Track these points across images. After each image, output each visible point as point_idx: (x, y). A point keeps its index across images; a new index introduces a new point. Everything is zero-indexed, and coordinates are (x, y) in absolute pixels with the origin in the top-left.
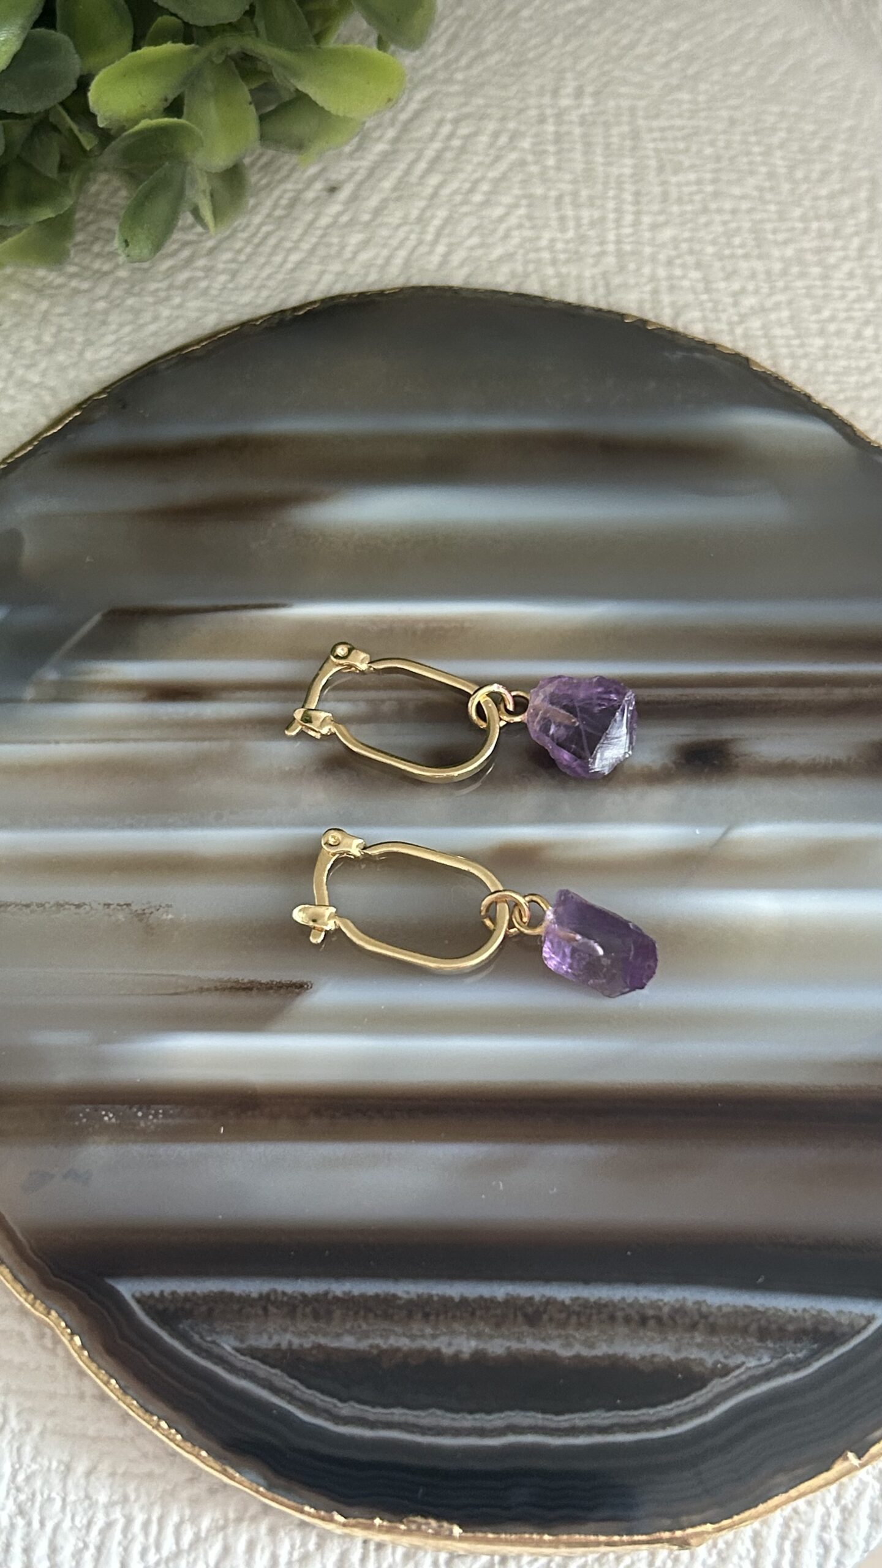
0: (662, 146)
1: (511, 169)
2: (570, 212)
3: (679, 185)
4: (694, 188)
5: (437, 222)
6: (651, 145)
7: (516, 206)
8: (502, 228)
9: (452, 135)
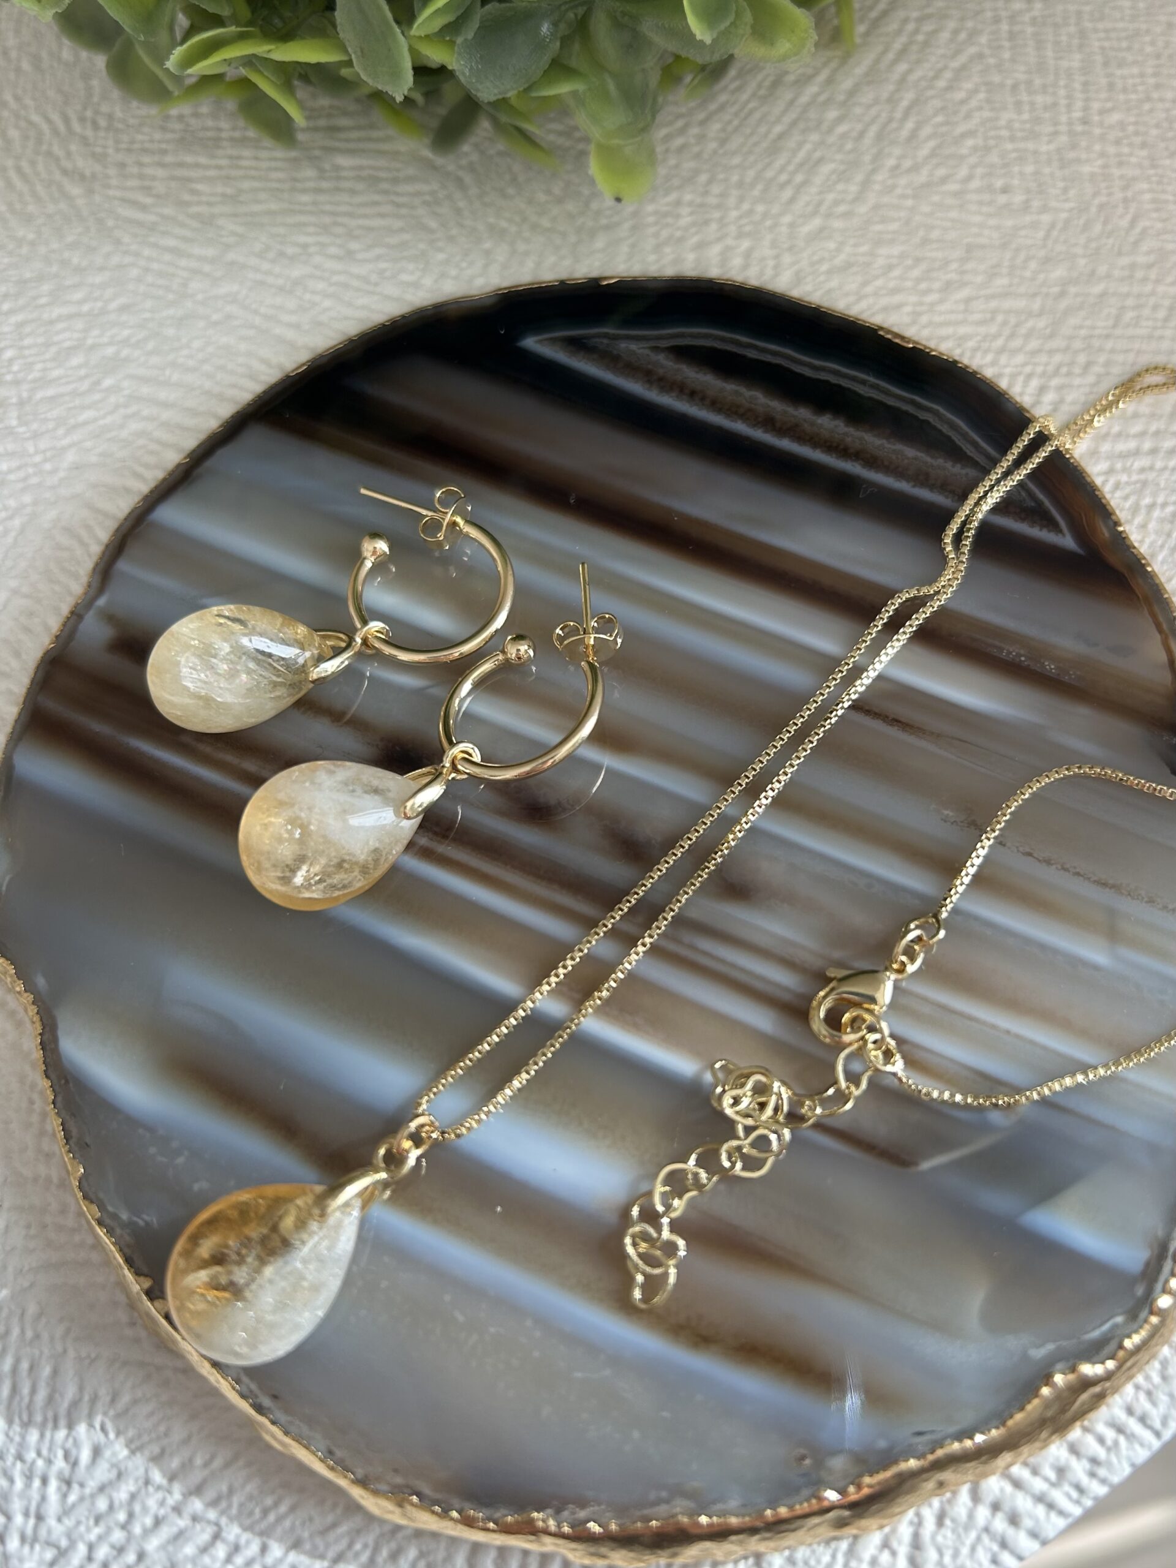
0: (1106, 44)
1: (972, 59)
2: (1025, 97)
3: (1123, 77)
4: (1138, 80)
5: (905, 103)
6: (1097, 44)
7: (976, 91)
8: (964, 109)
9: (917, 31)
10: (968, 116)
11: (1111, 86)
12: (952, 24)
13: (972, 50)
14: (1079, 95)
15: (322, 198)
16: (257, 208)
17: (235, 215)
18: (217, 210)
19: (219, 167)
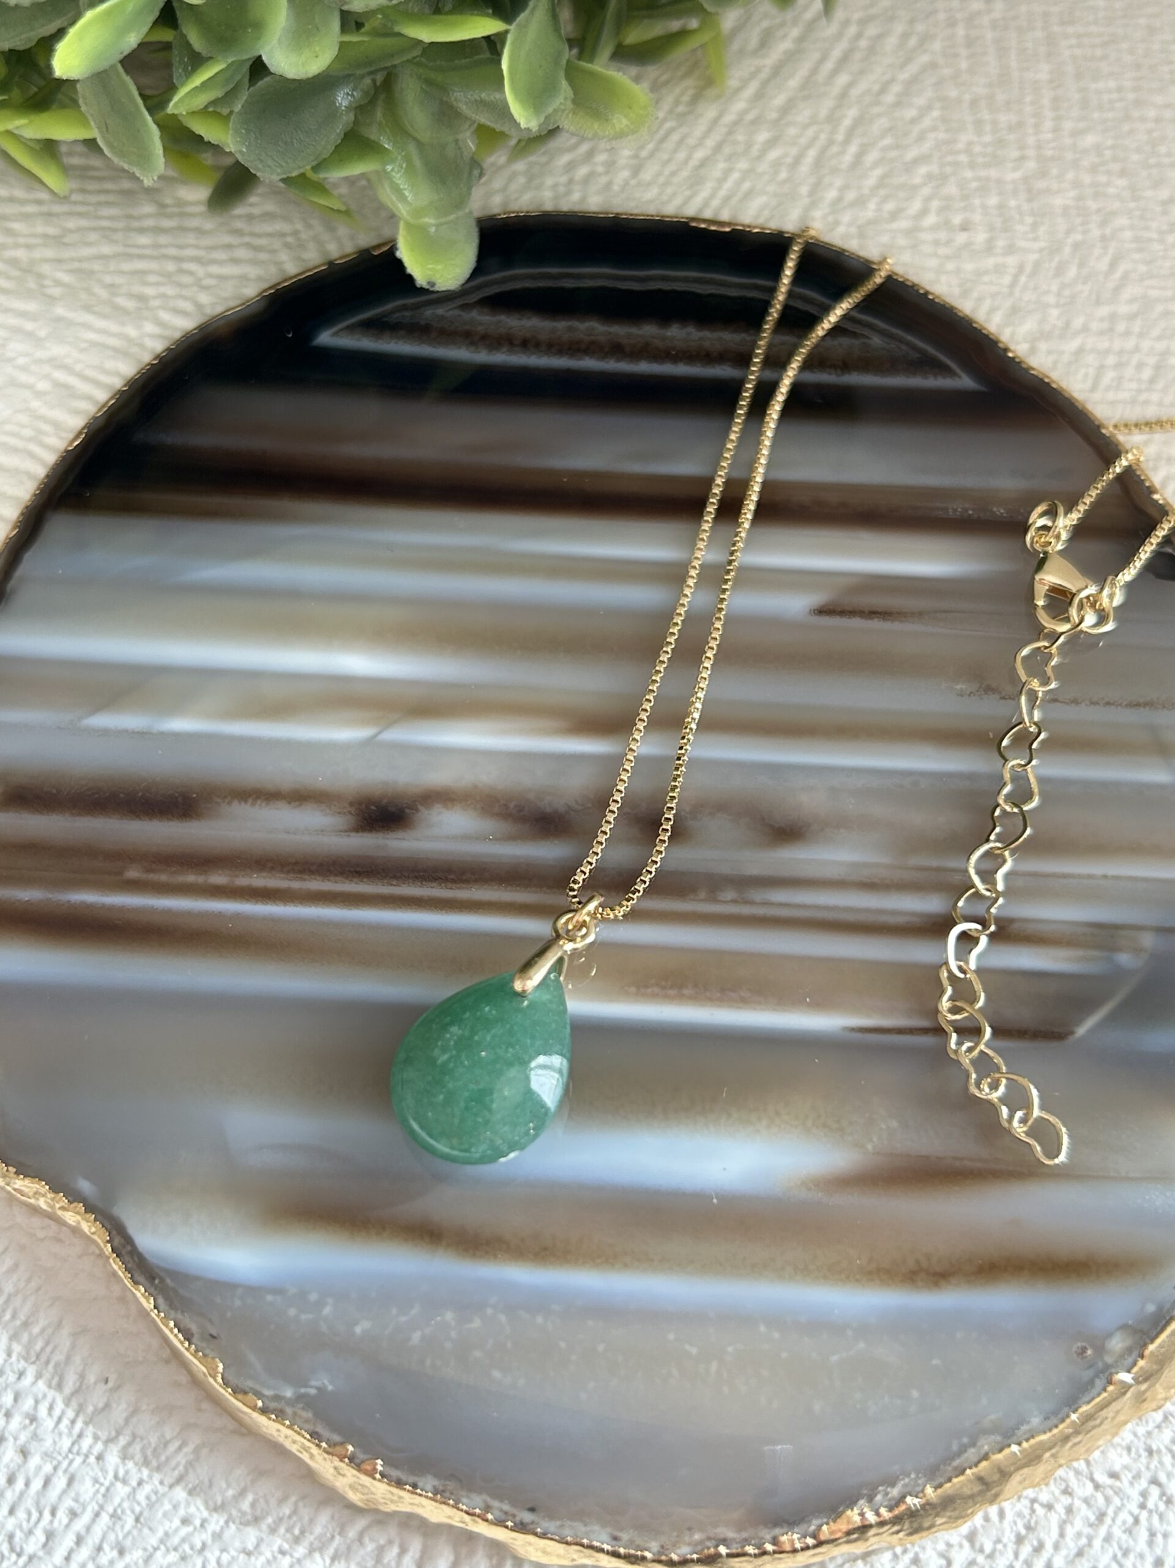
0: (1078, 52)
1: (923, 70)
2: (986, 115)
3: (1098, 92)
4: (1115, 96)
5: (847, 122)
6: (1067, 52)
7: (929, 108)
8: (916, 130)
9: (859, 36)
10: (921, 138)
11: (1085, 104)
12: (899, 28)
13: (925, 58)
14: (1049, 114)
15: (163, 240)
16: (87, 252)
17: (59, 261)
18: (37, 254)
19: (39, 202)
